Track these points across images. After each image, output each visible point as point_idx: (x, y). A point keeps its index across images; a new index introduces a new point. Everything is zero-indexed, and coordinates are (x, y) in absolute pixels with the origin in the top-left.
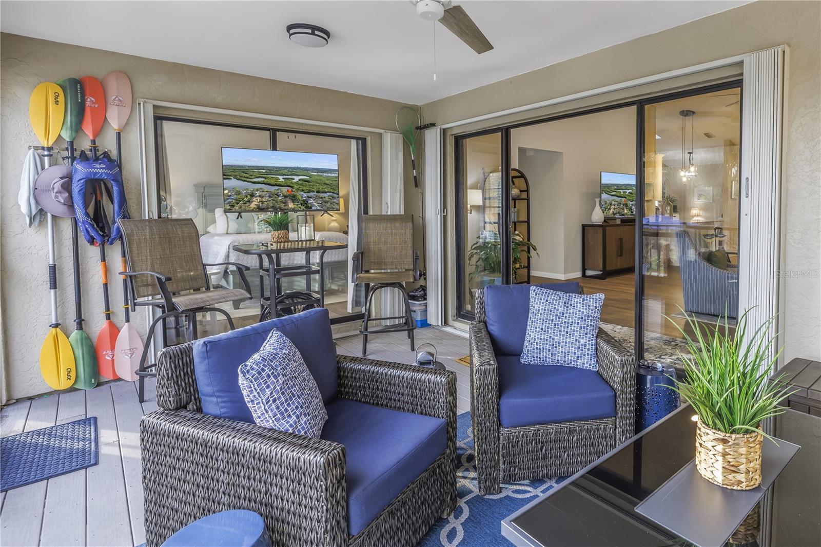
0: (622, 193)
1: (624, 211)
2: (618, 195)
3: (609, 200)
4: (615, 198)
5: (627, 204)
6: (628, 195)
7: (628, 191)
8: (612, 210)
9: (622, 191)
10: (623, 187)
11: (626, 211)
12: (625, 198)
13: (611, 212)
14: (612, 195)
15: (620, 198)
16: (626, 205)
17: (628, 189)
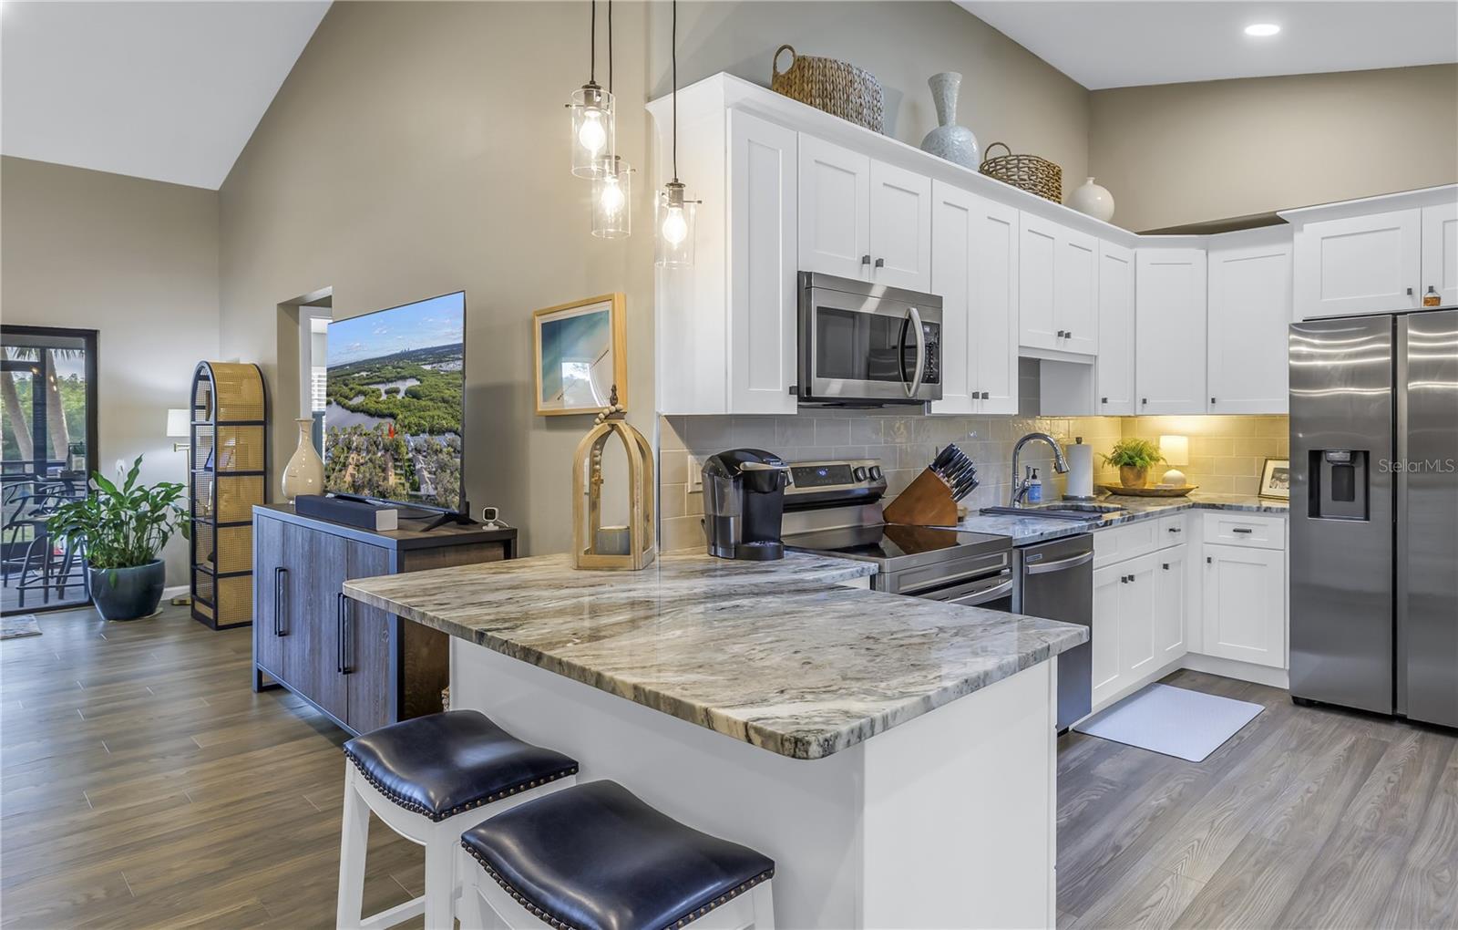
0: (384, 397)
1: (385, 479)
2: (372, 406)
3: (344, 430)
4: (360, 418)
5: (397, 448)
6: (406, 407)
7: (403, 386)
8: (351, 470)
9: (382, 388)
10: (389, 371)
11: (393, 480)
12: (393, 416)
13: (348, 479)
14: (354, 410)
15: (376, 421)
16: (394, 450)
17: (404, 378)
